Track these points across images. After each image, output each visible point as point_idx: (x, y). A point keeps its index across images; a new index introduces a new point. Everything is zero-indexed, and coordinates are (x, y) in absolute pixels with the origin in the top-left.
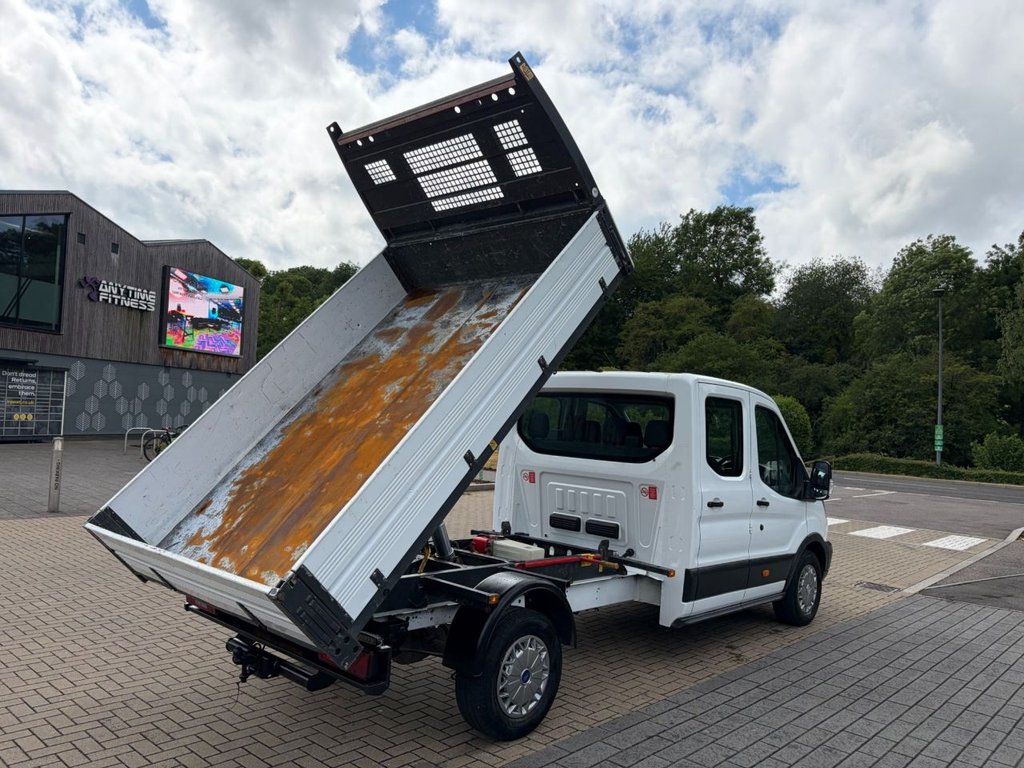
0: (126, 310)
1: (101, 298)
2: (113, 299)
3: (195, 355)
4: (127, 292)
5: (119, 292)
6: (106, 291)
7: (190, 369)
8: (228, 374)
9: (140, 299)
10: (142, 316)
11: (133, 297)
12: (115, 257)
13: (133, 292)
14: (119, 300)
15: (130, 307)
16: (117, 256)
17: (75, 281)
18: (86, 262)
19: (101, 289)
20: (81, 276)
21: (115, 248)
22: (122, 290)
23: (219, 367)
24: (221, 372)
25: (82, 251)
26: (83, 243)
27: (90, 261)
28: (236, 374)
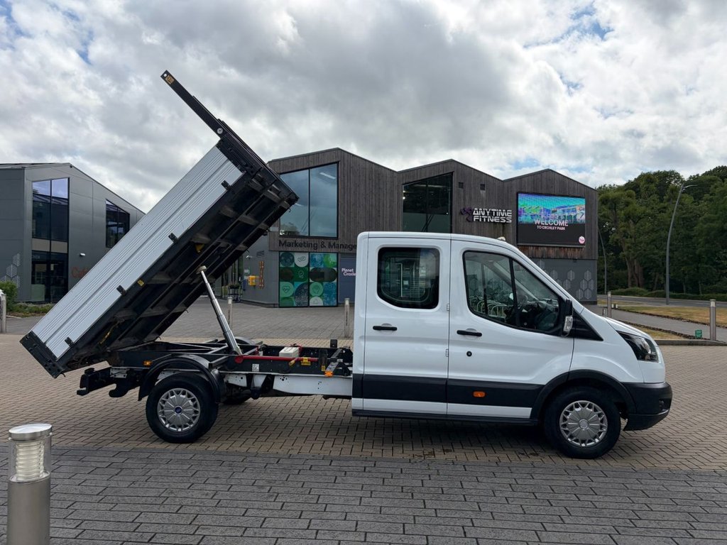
0: (492, 224)
1: (475, 219)
2: (483, 219)
3: (545, 248)
4: (491, 212)
5: (486, 213)
6: (476, 215)
7: (542, 258)
8: (575, 259)
9: (501, 216)
10: (504, 227)
11: (496, 215)
12: (483, 193)
13: (496, 212)
14: (487, 219)
15: (494, 222)
16: (484, 192)
17: (458, 211)
18: (464, 199)
19: (474, 214)
20: (462, 208)
21: (483, 187)
22: (488, 212)
23: (566, 255)
25: (462, 193)
26: (462, 187)
27: (467, 198)
28: (581, 259)
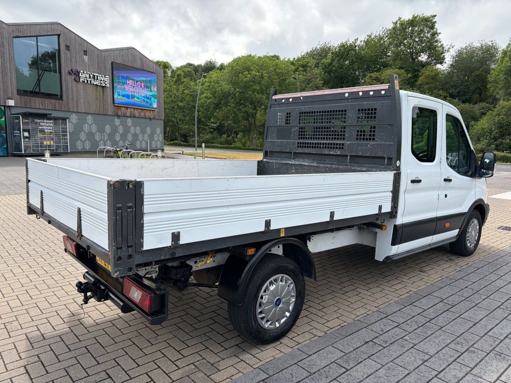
0: (95, 87)
1: (81, 80)
2: (87, 81)
3: (132, 110)
4: (94, 76)
5: (90, 76)
6: (83, 76)
7: (130, 117)
8: (150, 119)
9: (101, 80)
10: (103, 90)
11: (97, 79)
12: (86, 58)
13: (97, 76)
14: (91, 81)
15: (96, 85)
16: (87, 57)
17: (67, 71)
18: (71, 61)
19: (80, 75)
20: (70, 69)
21: (85, 53)
22: (91, 76)
23: (145, 116)
24: (146, 118)
25: (69, 55)
26: (69, 50)
27: (73, 60)
28: (154, 118)
